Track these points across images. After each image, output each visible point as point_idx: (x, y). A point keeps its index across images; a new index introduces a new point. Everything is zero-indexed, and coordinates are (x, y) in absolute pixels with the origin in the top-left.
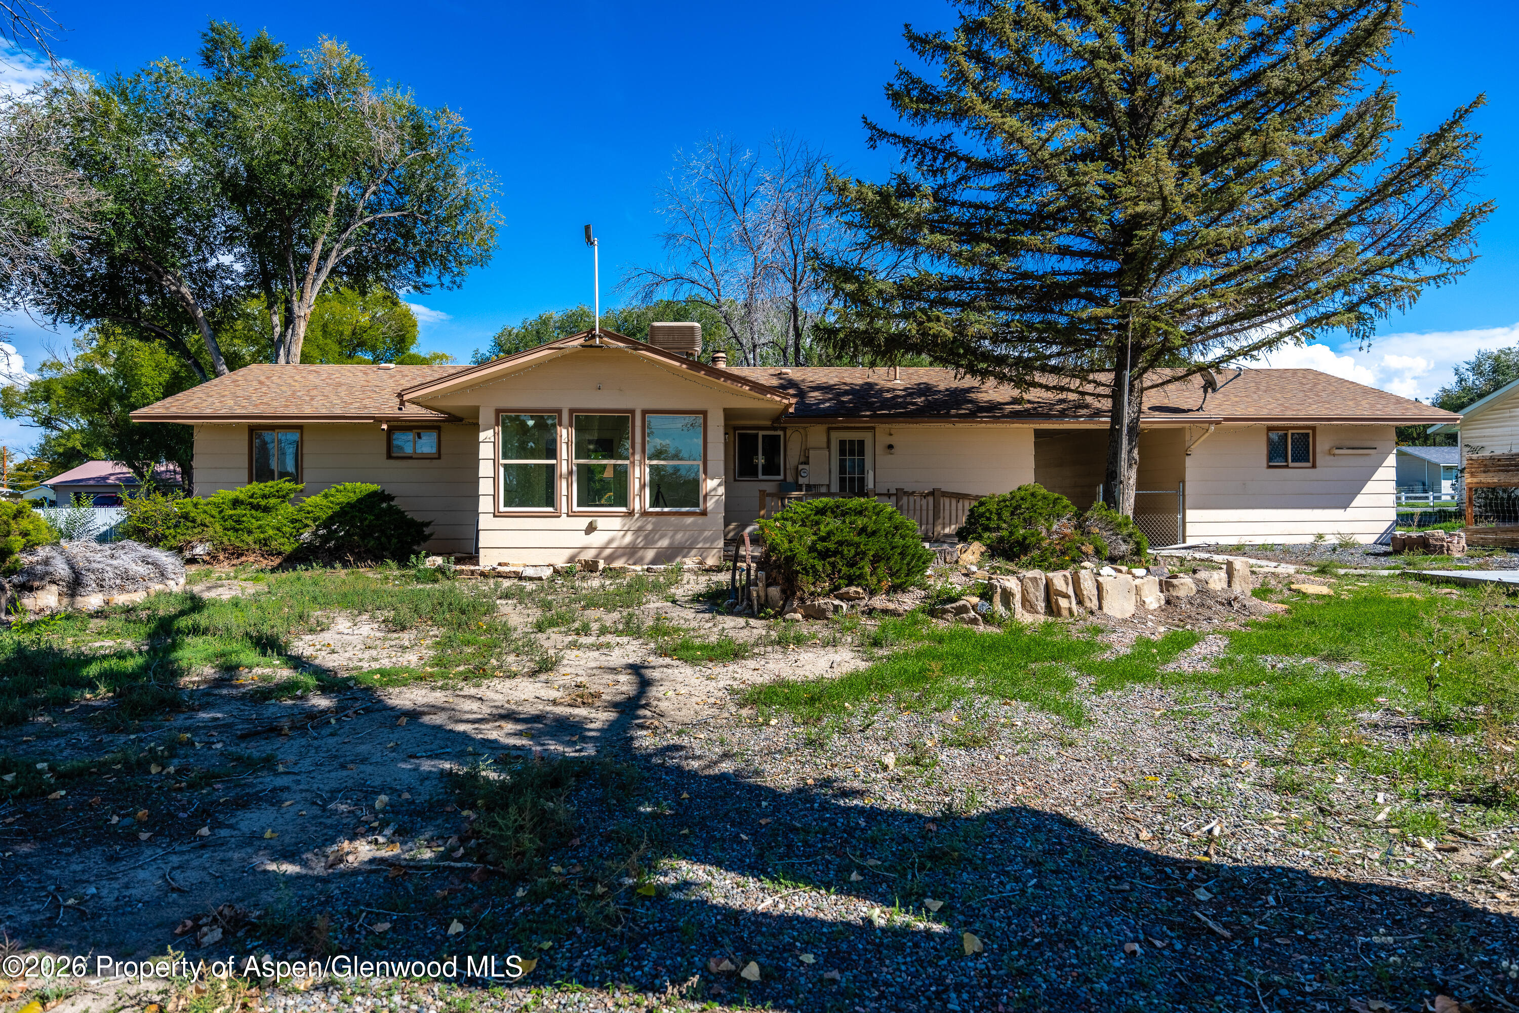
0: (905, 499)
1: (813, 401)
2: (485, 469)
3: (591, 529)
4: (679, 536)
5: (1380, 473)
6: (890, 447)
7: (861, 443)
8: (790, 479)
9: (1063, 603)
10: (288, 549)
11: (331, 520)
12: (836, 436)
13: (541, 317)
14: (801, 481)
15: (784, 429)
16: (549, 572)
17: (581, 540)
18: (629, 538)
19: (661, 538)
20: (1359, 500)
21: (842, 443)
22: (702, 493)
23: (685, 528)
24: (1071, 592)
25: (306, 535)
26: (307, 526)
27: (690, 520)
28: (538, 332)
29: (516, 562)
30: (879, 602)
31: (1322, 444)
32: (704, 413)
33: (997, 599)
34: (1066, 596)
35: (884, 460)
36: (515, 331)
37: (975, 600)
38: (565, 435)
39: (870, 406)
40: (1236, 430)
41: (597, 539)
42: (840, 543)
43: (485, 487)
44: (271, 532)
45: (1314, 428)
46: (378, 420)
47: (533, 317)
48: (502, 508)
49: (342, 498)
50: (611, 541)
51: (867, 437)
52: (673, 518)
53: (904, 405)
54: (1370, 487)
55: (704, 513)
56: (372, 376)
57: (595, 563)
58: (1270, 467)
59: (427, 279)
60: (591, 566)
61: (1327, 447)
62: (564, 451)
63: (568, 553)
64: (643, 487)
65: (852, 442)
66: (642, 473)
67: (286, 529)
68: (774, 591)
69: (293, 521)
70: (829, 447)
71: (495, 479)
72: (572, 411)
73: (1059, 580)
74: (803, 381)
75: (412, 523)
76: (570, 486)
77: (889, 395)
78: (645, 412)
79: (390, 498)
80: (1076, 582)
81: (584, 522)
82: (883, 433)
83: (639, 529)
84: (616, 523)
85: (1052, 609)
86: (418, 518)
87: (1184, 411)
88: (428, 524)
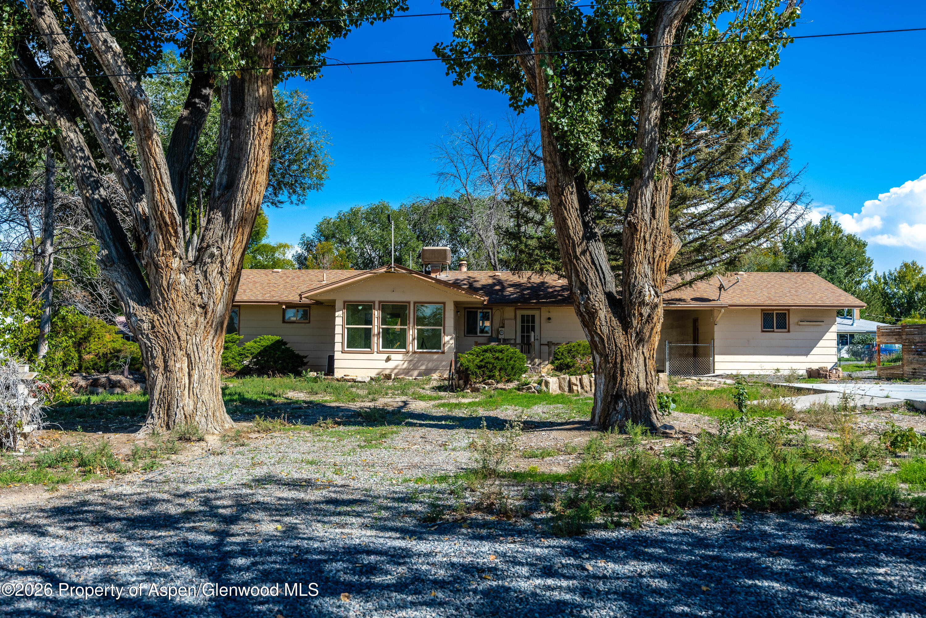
0: (553, 347)
1: (508, 293)
2: (338, 330)
3: (388, 359)
4: (430, 365)
5: (828, 336)
6: (549, 319)
7: (533, 317)
8: (494, 336)
9: (575, 388)
10: (239, 368)
11: (259, 353)
12: (520, 313)
13: (352, 210)
14: (500, 337)
15: (492, 309)
16: (369, 379)
17: (383, 365)
18: (405, 365)
19: (422, 365)
20: (815, 351)
21: (523, 316)
22: (443, 342)
23: (433, 361)
24: (578, 383)
25: (246, 362)
26: (247, 357)
27: (435, 356)
28: (349, 222)
29: (352, 374)
30: (500, 386)
31: (793, 319)
32: (444, 303)
33: (543, 384)
34: (576, 385)
35: (546, 326)
36: (332, 221)
37: (536, 385)
38: (376, 314)
39: (538, 297)
40: (737, 311)
41: (391, 365)
42: (487, 363)
43: (338, 338)
44: (230, 360)
45: (788, 310)
46: (281, 304)
47: (346, 209)
48: (346, 349)
49: (265, 343)
50: (397, 366)
51: (536, 313)
52: (428, 355)
53: (555, 297)
54: (821, 343)
55: (443, 353)
56: (270, 277)
57: (390, 375)
58: (763, 331)
59: (281, 198)
60: (388, 377)
61: (796, 321)
62: (376, 322)
63: (377, 371)
64: (414, 339)
65: (528, 316)
66: (413, 333)
67: (238, 358)
68: (461, 382)
69: (240, 355)
70: (515, 319)
71: (343, 335)
72: (380, 302)
73: (573, 379)
74: (506, 281)
75: (298, 356)
76: (378, 339)
77: (550, 290)
78: (415, 303)
79: (285, 343)
80: (581, 380)
81: (385, 356)
82: (545, 312)
83: (410, 361)
84: (400, 357)
85: (571, 390)
86: (302, 354)
87: (709, 300)
88: (305, 357)
